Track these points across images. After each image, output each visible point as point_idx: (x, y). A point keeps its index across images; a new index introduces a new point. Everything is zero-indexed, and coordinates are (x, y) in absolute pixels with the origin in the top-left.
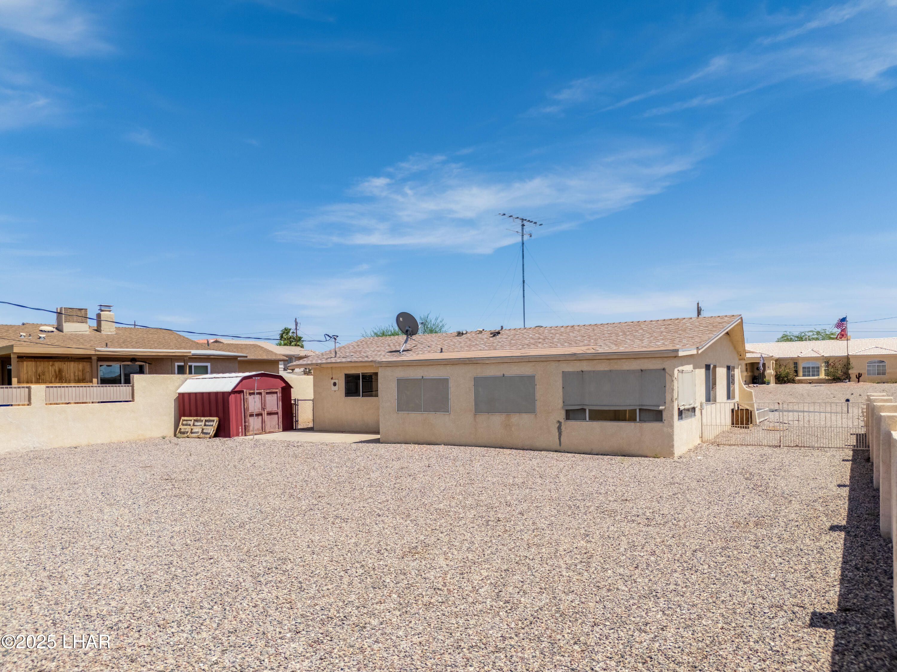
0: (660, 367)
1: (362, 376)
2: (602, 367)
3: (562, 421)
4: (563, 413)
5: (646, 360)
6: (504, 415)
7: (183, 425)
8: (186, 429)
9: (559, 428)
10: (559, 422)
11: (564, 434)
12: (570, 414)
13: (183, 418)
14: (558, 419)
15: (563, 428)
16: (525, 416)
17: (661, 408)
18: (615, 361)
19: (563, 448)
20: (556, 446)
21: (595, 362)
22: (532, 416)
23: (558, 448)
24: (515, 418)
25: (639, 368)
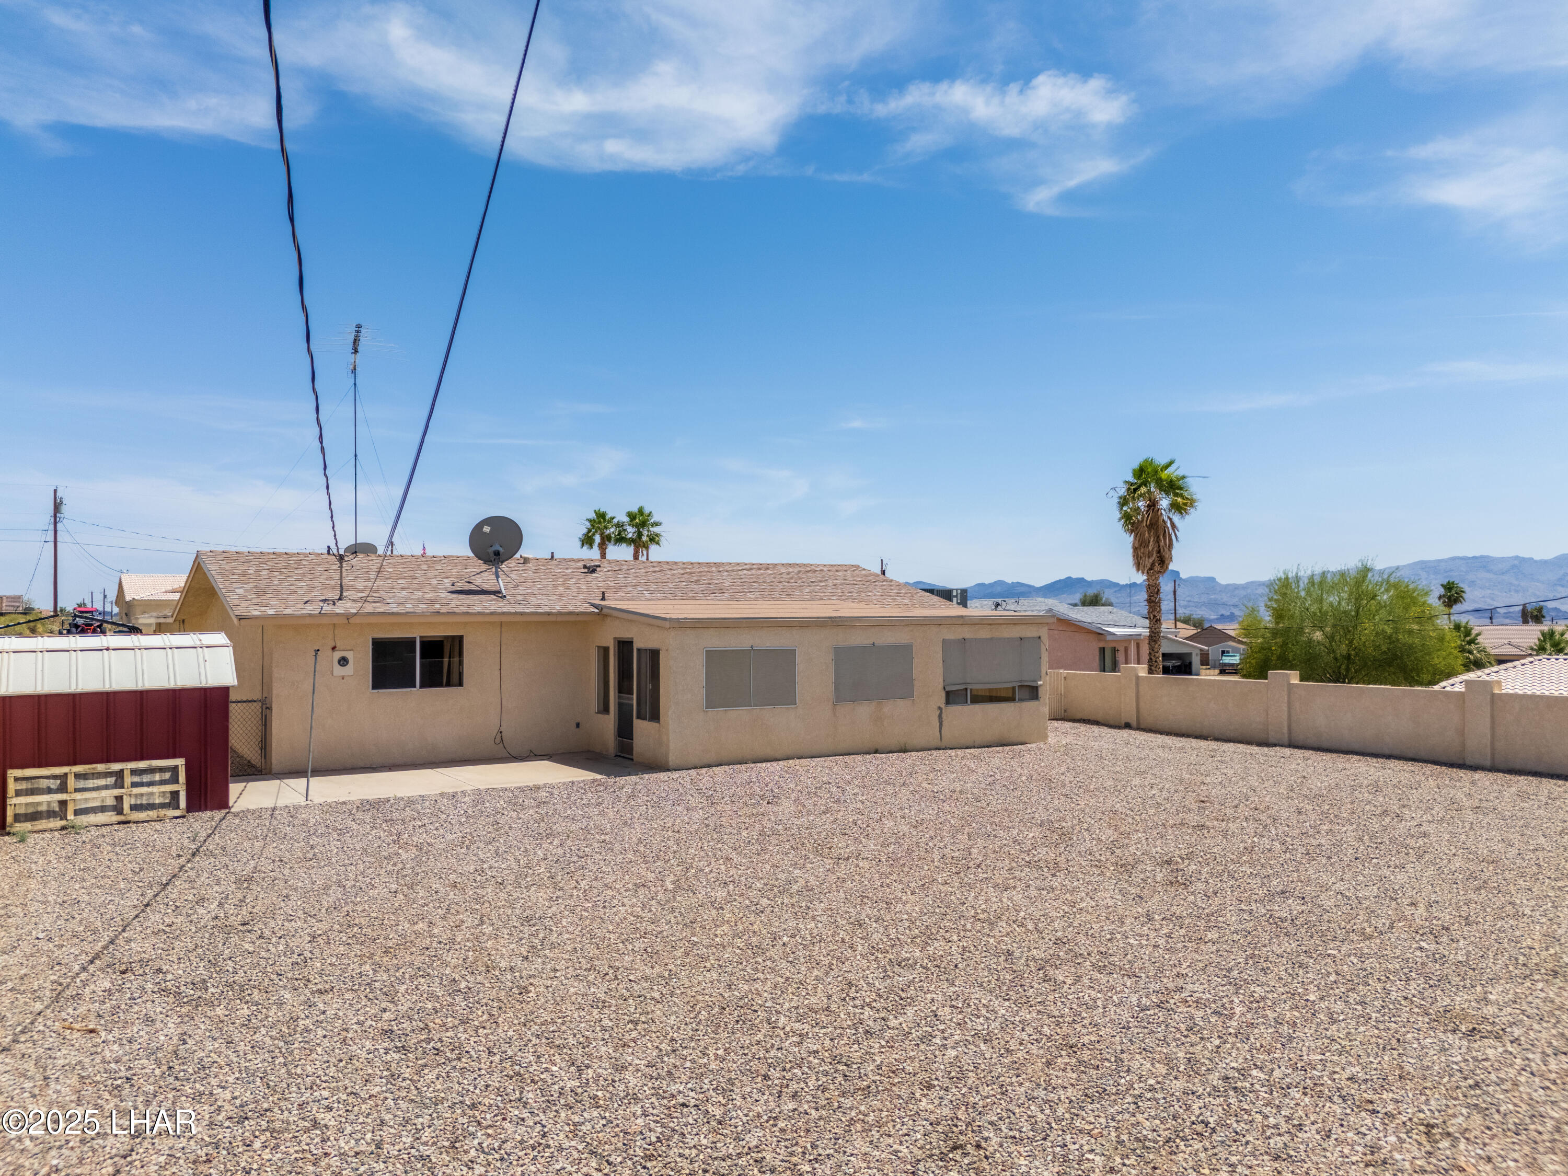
0: (1036, 634)
1: (422, 643)
2: (984, 634)
3: (943, 706)
4: (944, 694)
5: (1024, 626)
6: (874, 703)
7: (18, 793)
8: (39, 804)
9: (940, 716)
10: (940, 708)
11: (945, 723)
12: (952, 697)
13: (12, 773)
14: (939, 704)
15: (944, 716)
16: (900, 703)
17: (1040, 683)
18: (997, 626)
19: (943, 745)
20: (937, 742)
21: (977, 627)
22: (908, 702)
23: (938, 744)
24: (889, 707)
25: (1018, 635)
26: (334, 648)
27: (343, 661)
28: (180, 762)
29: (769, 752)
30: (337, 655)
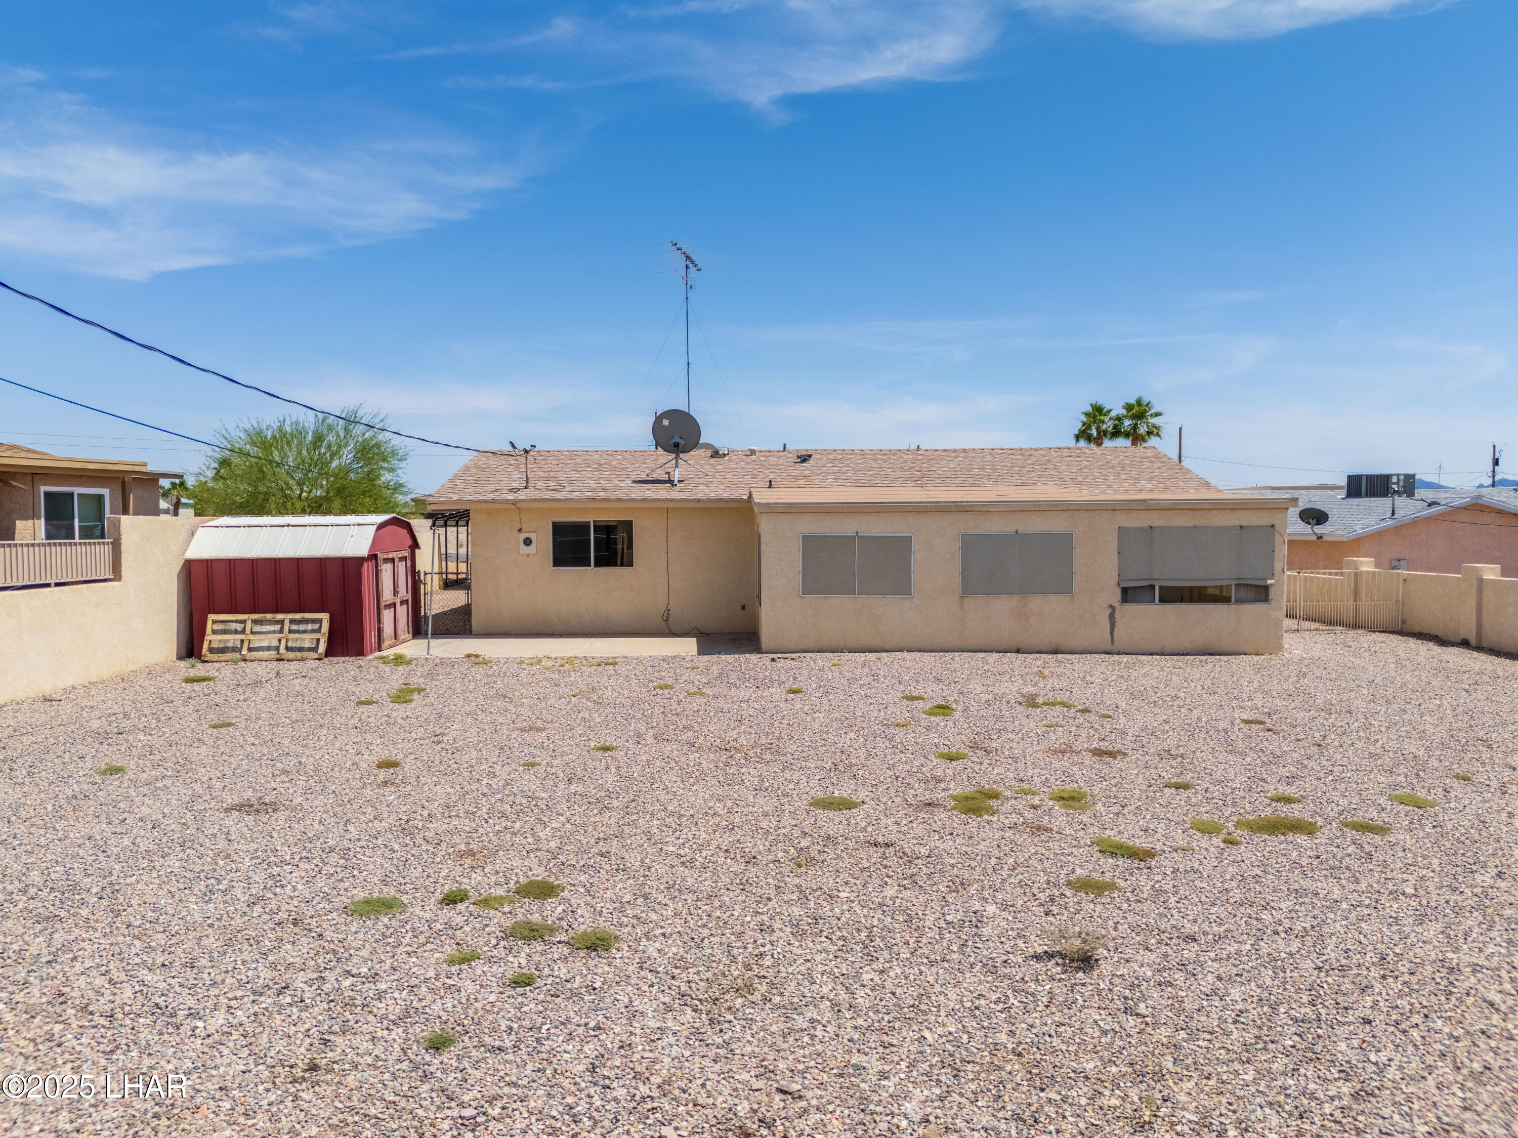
0: (1268, 522)
1: (595, 527)
2: (1183, 521)
3: (1116, 604)
4: (1118, 592)
5: (1248, 513)
6: (1016, 598)
7: (214, 632)
8: (227, 641)
9: (1112, 617)
10: (1111, 606)
11: (1119, 625)
12: (1128, 594)
13: (212, 617)
14: (1110, 602)
15: (1118, 616)
16: (1054, 599)
17: (1269, 582)
18: (1203, 512)
19: (1117, 646)
20: (1106, 645)
21: (1172, 512)
22: (1065, 598)
23: (1109, 647)
24: (1036, 603)
25: (1237, 523)
26: (520, 530)
27: (528, 542)
28: (325, 617)
29: (877, 642)
30: (523, 536)
